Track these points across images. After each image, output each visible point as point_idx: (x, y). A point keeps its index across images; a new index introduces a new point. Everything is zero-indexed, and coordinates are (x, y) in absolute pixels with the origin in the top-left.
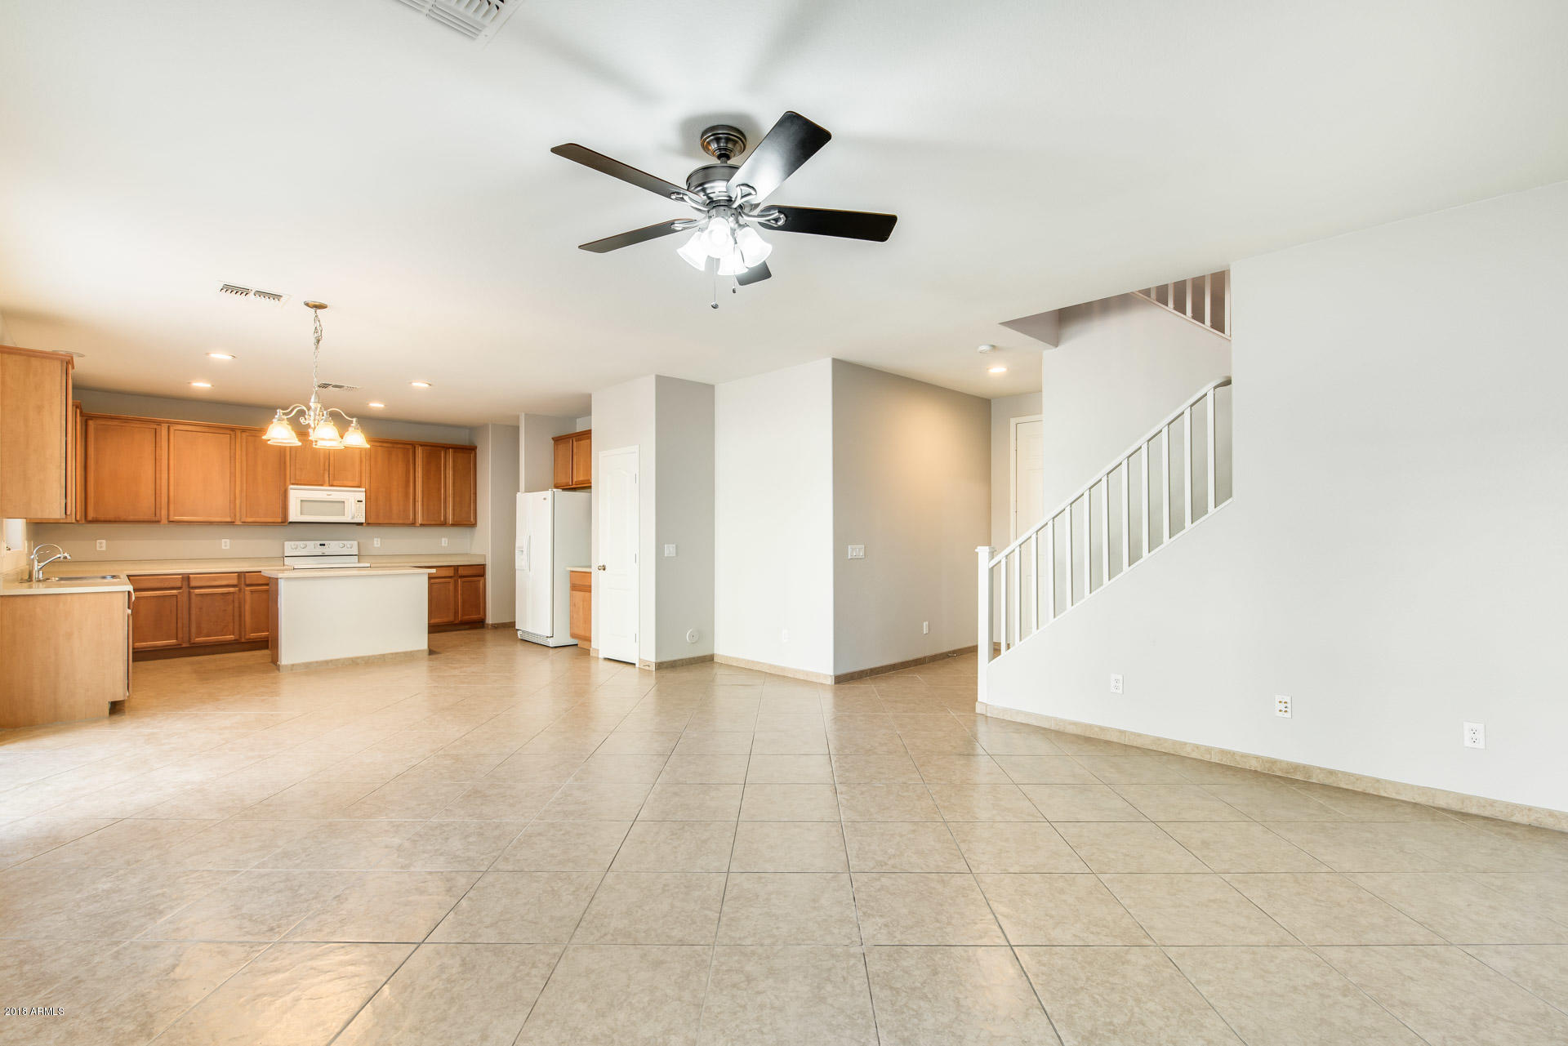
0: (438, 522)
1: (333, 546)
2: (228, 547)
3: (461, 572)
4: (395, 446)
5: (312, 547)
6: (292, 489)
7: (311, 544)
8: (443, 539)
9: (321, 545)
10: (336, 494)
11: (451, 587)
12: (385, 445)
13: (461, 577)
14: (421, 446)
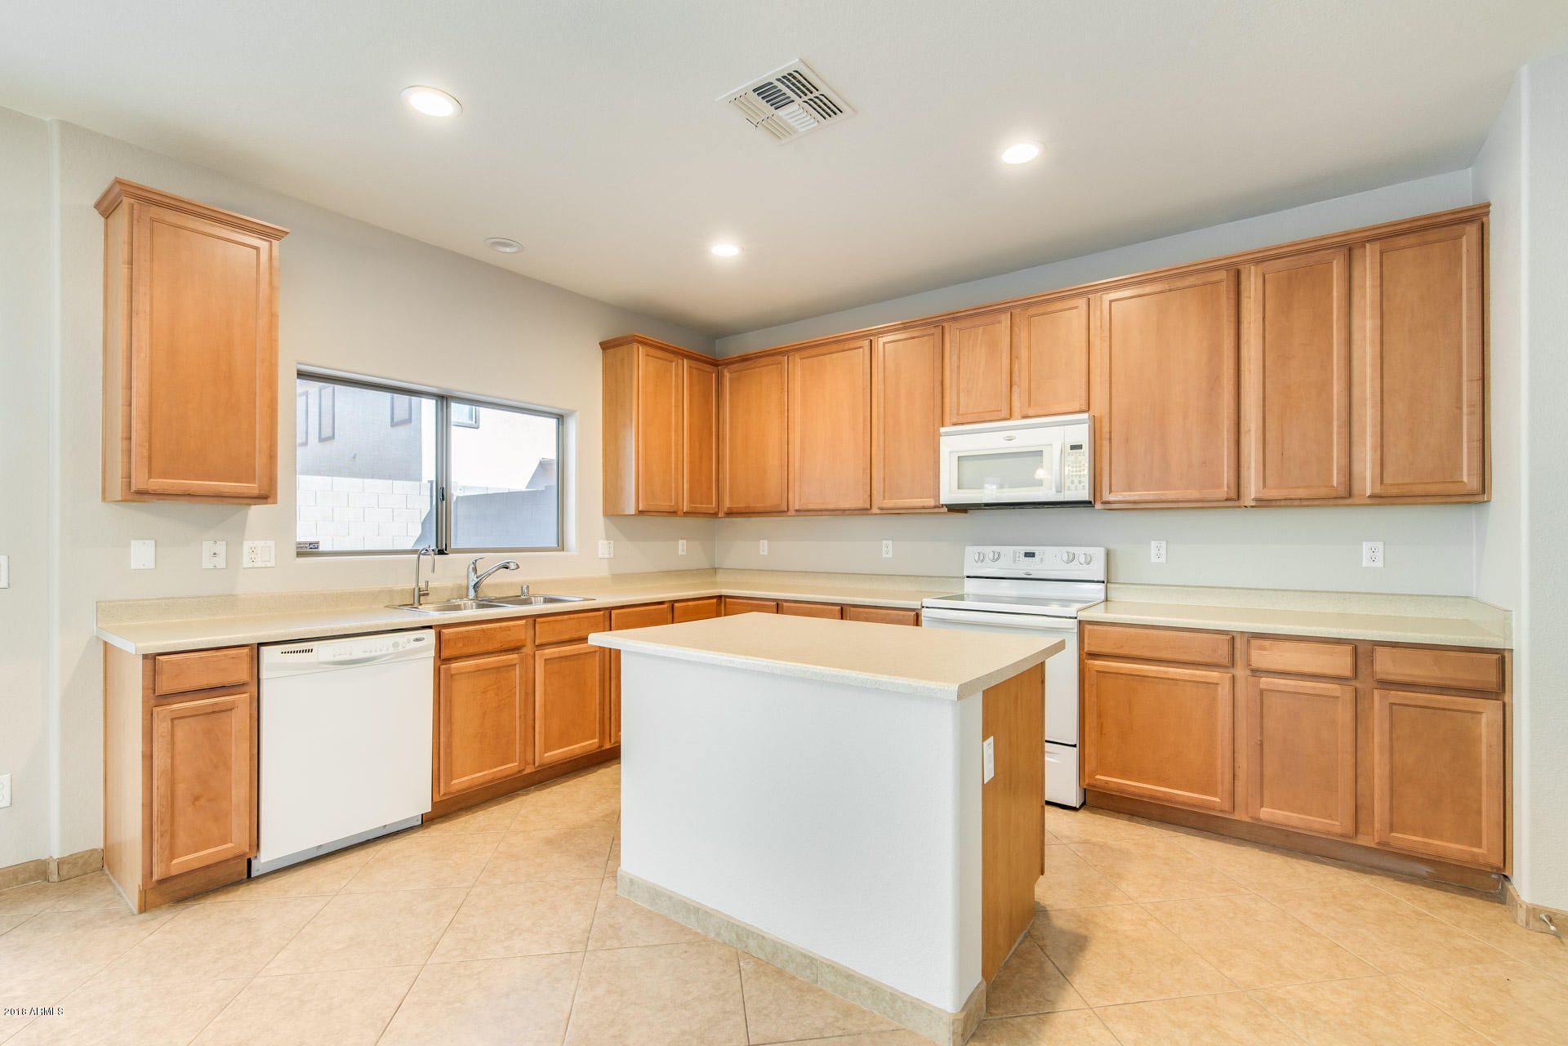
0: (1323, 492)
1: (1051, 560)
2: (890, 556)
3: (1385, 664)
4: (1179, 284)
5: (1010, 560)
6: (948, 434)
7: (1007, 551)
8: (1366, 546)
9: (1027, 555)
10: (1023, 435)
11: (1344, 715)
12: (1148, 289)
13: (1387, 684)
14: (1258, 261)
